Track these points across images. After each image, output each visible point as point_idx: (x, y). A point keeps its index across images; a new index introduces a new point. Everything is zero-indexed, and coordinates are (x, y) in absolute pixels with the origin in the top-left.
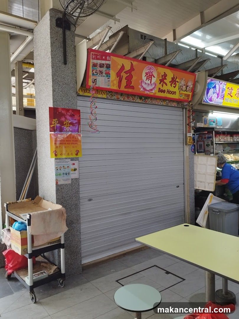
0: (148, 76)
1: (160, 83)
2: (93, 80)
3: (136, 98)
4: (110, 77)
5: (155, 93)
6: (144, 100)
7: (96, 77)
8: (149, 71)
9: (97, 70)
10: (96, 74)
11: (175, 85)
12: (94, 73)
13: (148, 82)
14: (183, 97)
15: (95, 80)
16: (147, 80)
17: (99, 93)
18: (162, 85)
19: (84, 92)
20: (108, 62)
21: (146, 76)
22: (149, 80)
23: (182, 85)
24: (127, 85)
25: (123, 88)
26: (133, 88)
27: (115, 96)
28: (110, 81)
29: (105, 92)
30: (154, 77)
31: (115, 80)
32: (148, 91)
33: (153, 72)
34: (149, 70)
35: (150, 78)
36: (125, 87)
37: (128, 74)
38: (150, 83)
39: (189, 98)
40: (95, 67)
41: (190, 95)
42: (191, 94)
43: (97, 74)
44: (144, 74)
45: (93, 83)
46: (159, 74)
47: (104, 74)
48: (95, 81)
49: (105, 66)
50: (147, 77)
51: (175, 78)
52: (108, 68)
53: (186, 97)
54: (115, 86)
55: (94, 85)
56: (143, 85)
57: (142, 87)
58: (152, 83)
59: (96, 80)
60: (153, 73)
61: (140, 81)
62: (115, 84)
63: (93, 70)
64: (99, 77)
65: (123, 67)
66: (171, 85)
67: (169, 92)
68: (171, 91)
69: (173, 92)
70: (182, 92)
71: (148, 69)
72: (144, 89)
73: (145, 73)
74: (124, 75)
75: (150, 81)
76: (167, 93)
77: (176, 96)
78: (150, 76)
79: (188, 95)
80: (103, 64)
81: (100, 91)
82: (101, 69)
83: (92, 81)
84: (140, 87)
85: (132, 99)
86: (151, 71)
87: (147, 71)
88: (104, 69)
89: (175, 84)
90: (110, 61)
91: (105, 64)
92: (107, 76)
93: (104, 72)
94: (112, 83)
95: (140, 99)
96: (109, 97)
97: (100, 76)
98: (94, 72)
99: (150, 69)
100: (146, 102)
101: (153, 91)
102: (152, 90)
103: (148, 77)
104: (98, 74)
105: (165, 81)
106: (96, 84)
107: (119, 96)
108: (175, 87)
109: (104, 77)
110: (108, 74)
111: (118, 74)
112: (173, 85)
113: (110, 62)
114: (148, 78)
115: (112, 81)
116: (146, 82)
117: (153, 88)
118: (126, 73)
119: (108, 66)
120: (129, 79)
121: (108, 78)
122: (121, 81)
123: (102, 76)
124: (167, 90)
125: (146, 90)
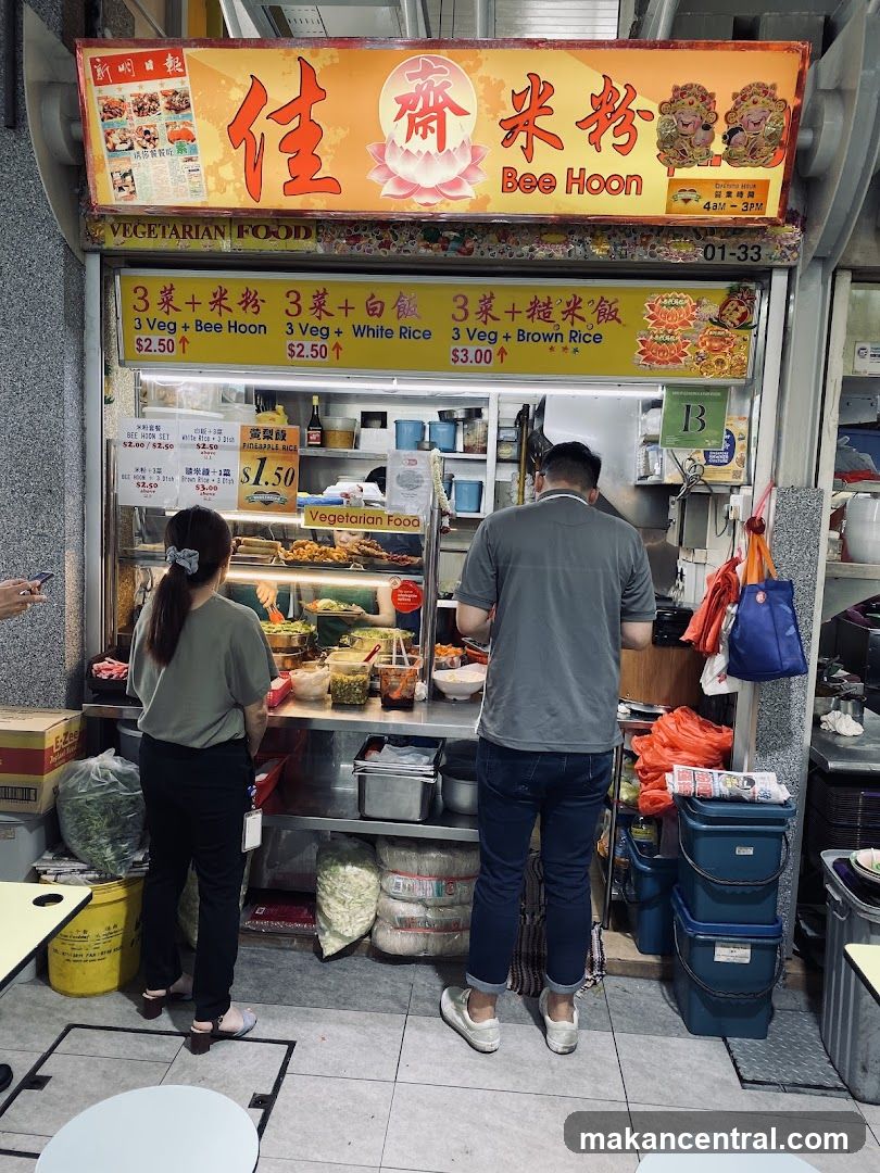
0: (418, 115)
1: (507, 142)
2: (117, 177)
4: (195, 150)
5: (486, 199)
7: (129, 159)
8: (419, 87)
9: (128, 127)
10: (126, 146)
11: (623, 139)
12: (114, 146)
13: (423, 144)
14: (702, 202)
15: (125, 175)
16: (416, 138)
17: (193, 233)
18: (528, 152)
19: (125, 236)
20: (172, 84)
21: (405, 119)
22: (424, 136)
23: (689, 130)
24: (295, 178)
25: (274, 197)
26: (332, 186)
28: (202, 171)
29: (227, 225)
30: (460, 112)
31: (222, 163)
32: (435, 191)
33: (446, 85)
34: (419, 81)
35: (434, 124)
36: (288, 189)
37: (295, 123)
38: (433, 148)
39: (761, 206)
40: (118, 119)
41: (766, 183)
42: (775, 175)
43: (131, 148)
44: (388, 108)
45: (121, 189)
46: (490, 91)
47: (163, 144)
48: (125, 180)
49: (163, 102)
50: (411, 119)
51: (623, 92)
52: (178, 110)
53: (735, 200)
54: (230, 188)
55: (125, 198)
56: (395, 163)
57: (391, 174)
58: (449, 145)
59: (130, 173)
60: (446, 91)
61: (371, 148)
62: (229, 182)
63: (109, 134)
64: (142, 161)
65: (257, 93)
66: (595, 141)
67: (580, 181)
68: (596, 176)
69: (615, 177)
70: (693, 172)
71: (412, 77)
72: (401, 183)
73: (398, 100)
74: (270, 131)
75: (432, 138)
76: (568, 191)
77: (650, 203)
78: (427, 117)
79: (757, 189)
80: (153, 99)
82: (146, 121)
83: (114, 183)
84: (375, 176)
85: (376, 242)
86: (431, 82)
87: (408, 87)
88: (160, 121)
89: (627, 130)
90: (183, 74)
91: (160, 95)
92: (181, 150)
93: (163, 133)
94: (212, 180)
97: (146, 156)
98: (115, 138)
99: (422, 75)
100: (470, 251)
101: (468, 190)
102: (455, 183)
103: (418, 120)
104: (137, 148)
105: (542, 122)
106: (133, 193)
108: (623, 149)
109: (167, 158)
110: (184, 138)
111: (239, 131)
112: (608, 139)
113: (183, 83)
114: (420, 124)
115: (213, 170)
116: (406, 146)
117: (464, 175)
118: (279, 116)
119: (179, 105)
120: (303, 145)
121: (190, 159)
122: (259, 164)
123: (154, 155)
124: (570, 170)
125: (417, 189)
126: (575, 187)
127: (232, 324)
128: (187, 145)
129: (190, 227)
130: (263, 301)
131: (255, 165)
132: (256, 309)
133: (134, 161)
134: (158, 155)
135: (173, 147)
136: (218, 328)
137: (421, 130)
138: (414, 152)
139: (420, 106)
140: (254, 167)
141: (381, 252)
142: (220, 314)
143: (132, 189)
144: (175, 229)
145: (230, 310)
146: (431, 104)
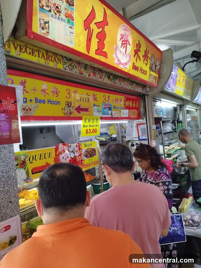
0: (124, 41)
1: (134, 56)
2: (42, 22)
3: (104, 76)
4: (73, 24)
5: (130, 70)
6: (113, 81)
7: (48, 16)
8: (124, 33)
10: (48, 9)
11: (146, 62)
13: (123, 50)
14: (152, 80)
15: (46, 23)
16: (122, 47)
17: (50, 58)
18: (137, 59)
19: (21, 51)
21: (121, 41)
23: (152, 64)
24: (98, 49)
26: (105, 55)
27: (76, 68)
29: (61, 58)
30: (130, 45)
31: (81, 34)
32: (123, 64)
33: (128, 35)
35: (125, 45)
36: (97, 52)
37: (101, 30)
38: (125, 53)
39: (156, 82)
41: (157, 78)
42: (157, 76)
43: (50, 11)
44: (119, 37)
45: (43, 28)
46: (134, 41)
47: (63, 16)
48: (45, 25)
50: (122, 41)
51: (148, 51)
52: (70, 4)
56: (118, 53)
57: (117, 57)
58: (127, 53)
59: (48, 22)
60: (128, 37)
61: (115, 46)
62: (81, 43)
64: (54, 19)
65: (93, 13)
66: (144, 61)
68: (143, 70)
69: (145, 71)
70: (152, 73)
71: (124, 30)
72: (118, 60)
73: (121, 35)
74: (95, 29)
75: (125, 48)
77: (146, 78)
78: (125, 43)
81: (52, 55)
82: (58, 2)
83: (40, 24)
84: (114, 56)
86: (126, 33)
87: (123, 32)
88: (63, 5)
89: (147, 60)
92: (69, 22)
93: (63, 12)
94: (77, 40)
95: (107, 79)
96: (67, 68)
97: (56, 18)
100: (115, 83)
101: (127, 66)
102: (126, 64)
103: (123, 43)
105: (139, 53)
106: (48, 33)
107: (83, 70)
108: (146, 65)
109: (63, 23)
111: (87, 24)
115: (77, 35)
116: (121, 49)
117: (128, 62)
118: (98, 25)
119: (70, 2)
120: (101, 39)
121: (71, 28)
122: (90, 40)
123: (59, 19)
124: (141, 67)
125: (120, 63)
126: (141, 71)
127: (49, 100)
128: (71, 22)
129: (49, 55)
130: (59, 92)
131: (90, 39)
132: (57, 95)
133: (50, 18)
134: (60, 20)
135: (66, 19)
136: (44, 102)
137: (123, 45)
138: (122, 52)
139: (124, 39)
140: (89, 40)
141: (100, 80)
142: (45, 96)
143: (48, 31)
144: (43, 54)
145: (48, 94)
146: (126, 40)
